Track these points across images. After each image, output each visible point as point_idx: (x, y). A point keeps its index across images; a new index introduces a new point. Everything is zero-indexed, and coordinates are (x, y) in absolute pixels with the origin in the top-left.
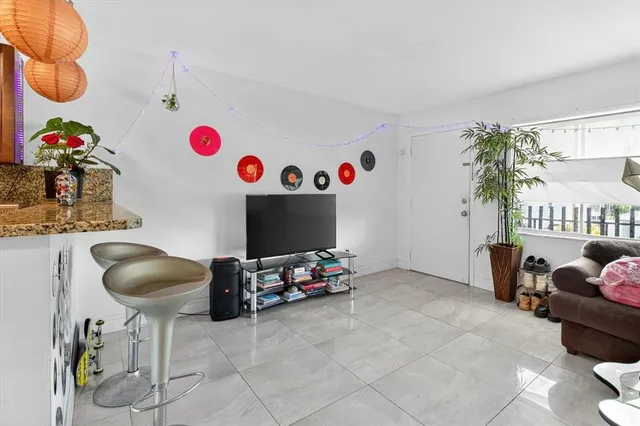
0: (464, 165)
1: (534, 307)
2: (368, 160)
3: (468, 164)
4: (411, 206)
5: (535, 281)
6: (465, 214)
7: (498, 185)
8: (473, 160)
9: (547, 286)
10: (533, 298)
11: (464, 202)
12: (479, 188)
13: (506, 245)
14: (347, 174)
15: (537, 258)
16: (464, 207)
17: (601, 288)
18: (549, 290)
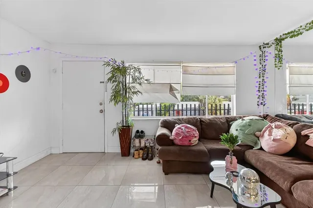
0: (101, 82)
1: (141, 156)
2: (23, 74)
3: (103, 82)
4: (63, 108)
5: (140, 142)
6: (101, 111)
7: (121, 94)
8: (106, 80)
9: (145, 144)
10: (140, 151)
11: (101, 104)
12: (112, 96)
13: (126, 126)
15: (140, 131)
16: (101, 108)
18: (146, 145)
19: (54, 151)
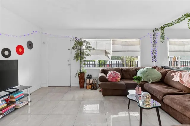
0: (68, 49)
1: (90, 88)
2: (30, 45)
3: (70, 49)
4: (48, 63)
5: (90, 81)
6: (69, 65)
7: (79, 56)
8: (71, 48)
10: (90, 85)
11: (68, 61)
12: (75, 56)
14: (20, 50)
15: (90, 75)
16: (69, 63)
17: (108, 79)
18: (93, 82)
19: (44, 86)
